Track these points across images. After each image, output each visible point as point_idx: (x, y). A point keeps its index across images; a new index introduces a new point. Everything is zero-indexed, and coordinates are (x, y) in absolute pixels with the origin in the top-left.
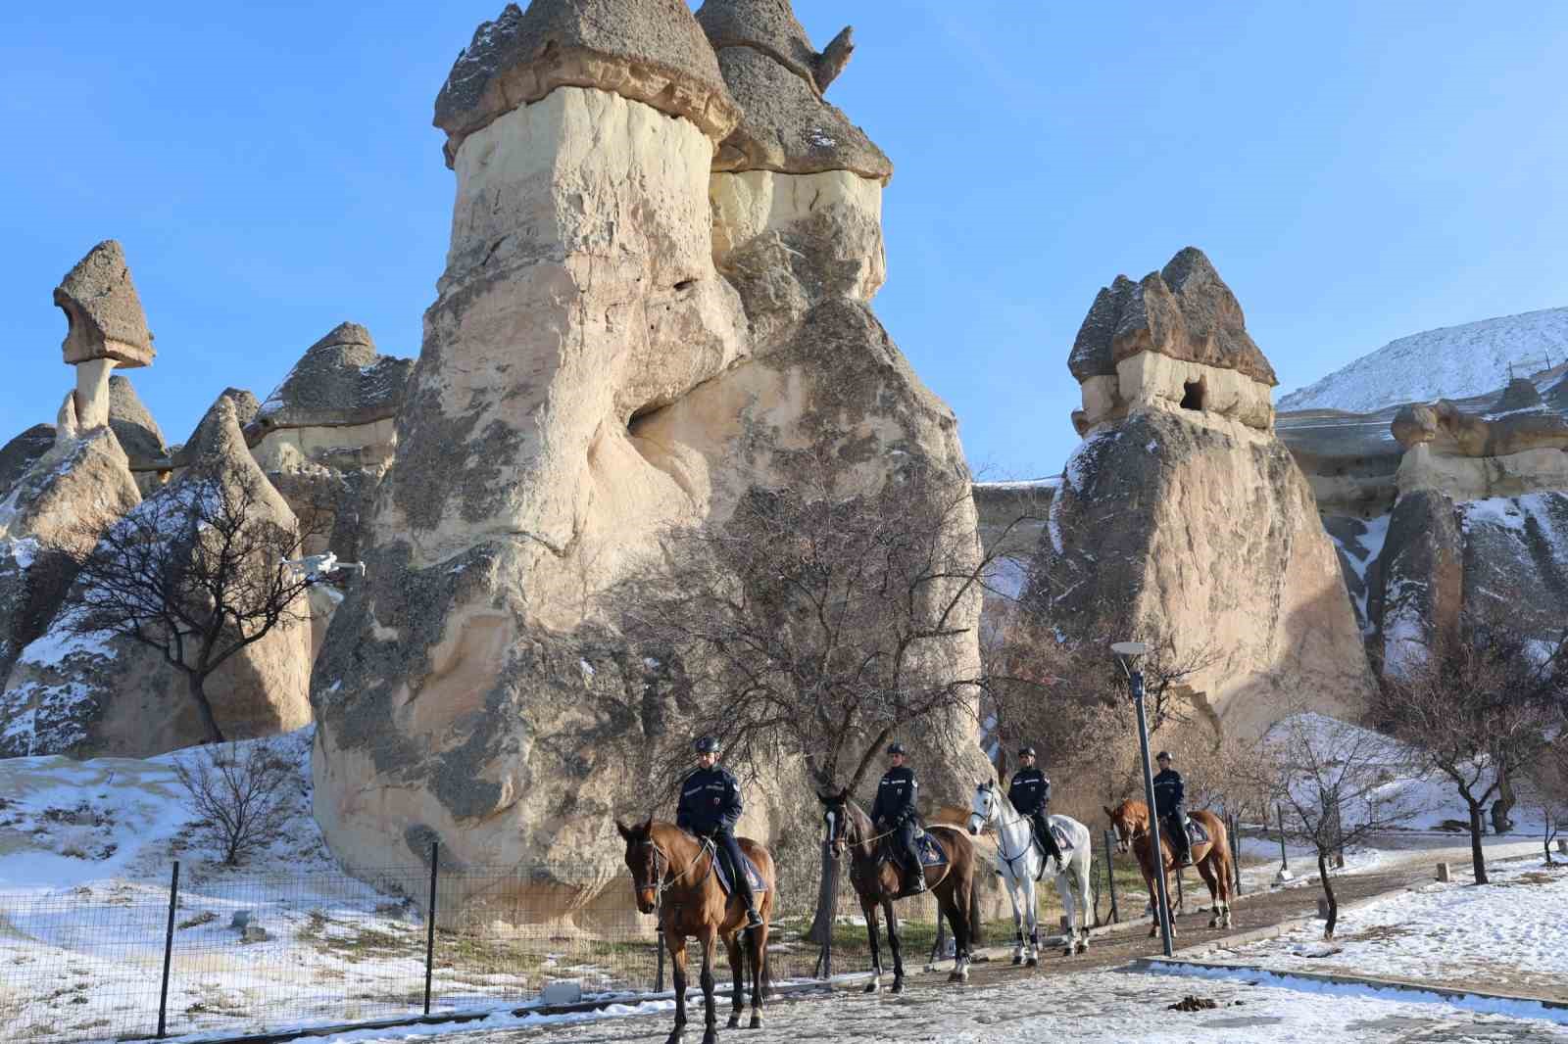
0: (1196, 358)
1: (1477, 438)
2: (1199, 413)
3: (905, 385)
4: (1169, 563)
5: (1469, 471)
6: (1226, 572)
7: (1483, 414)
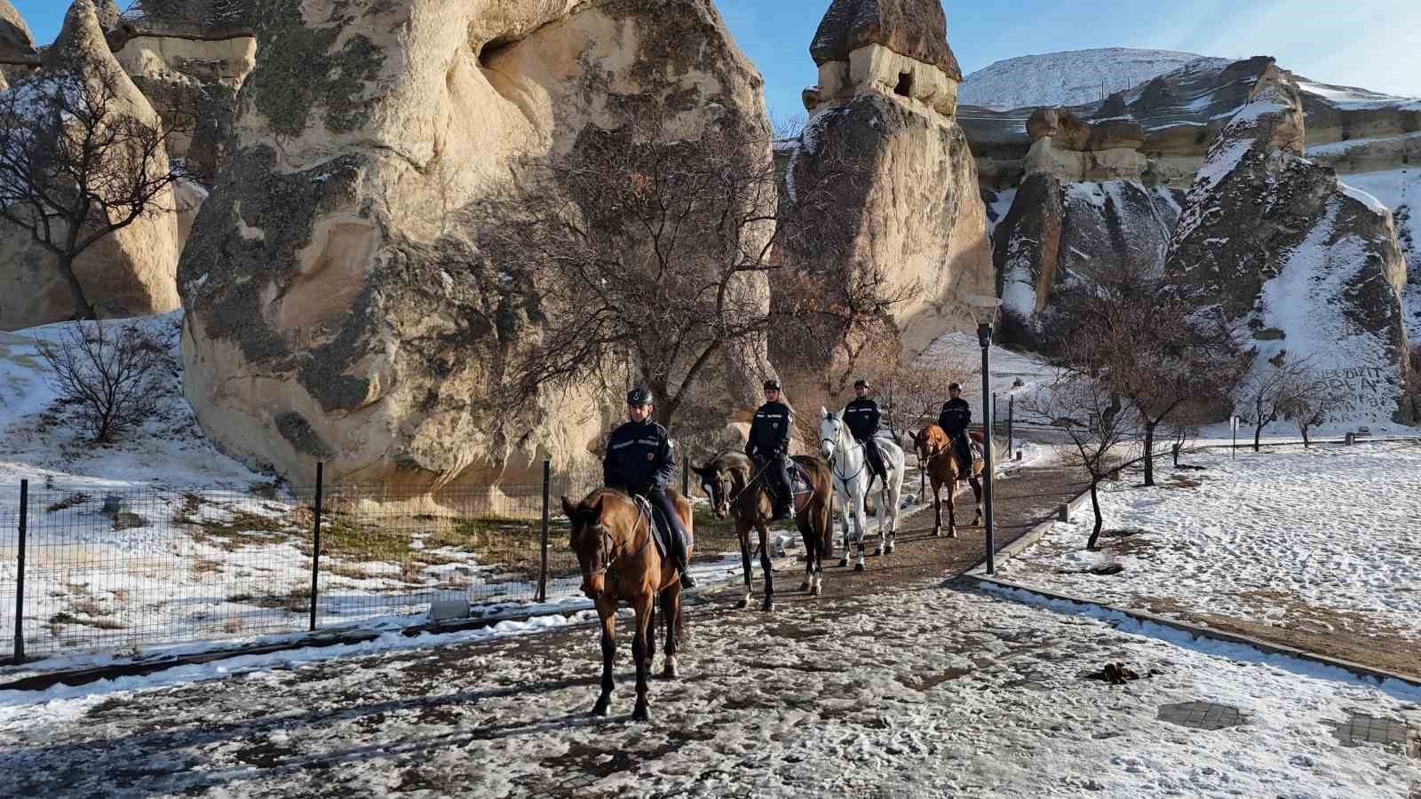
0: (909, 53)
1: (1081, 136)
2: (906, 99)
3: (724, 44)
4: (878, 214)
5: (1072, 160)
6: (916, 225)
7: (1088, 119)
